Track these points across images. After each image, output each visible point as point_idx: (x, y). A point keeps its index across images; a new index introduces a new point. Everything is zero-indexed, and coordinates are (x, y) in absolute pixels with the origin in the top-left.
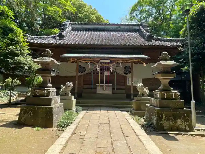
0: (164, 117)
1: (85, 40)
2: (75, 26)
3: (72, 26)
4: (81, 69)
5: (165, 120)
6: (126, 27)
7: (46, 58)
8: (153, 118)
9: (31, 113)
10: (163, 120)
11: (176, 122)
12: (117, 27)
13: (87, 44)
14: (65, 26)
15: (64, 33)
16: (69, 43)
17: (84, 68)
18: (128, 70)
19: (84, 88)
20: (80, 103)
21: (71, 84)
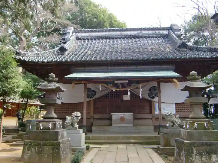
0: (194, 151)
1: (94, 54)
2: (80, 35)
3: (77, 34)
4: (90, 93)
5: (196, 155)
6: (150, 32)
7: (51, 84)
8: (182, 154)
9: (35, 150)
10: (193, 155)
11: (210, 158)
12: (138, 33)
13: (96, 59)
14: (67, 35)
15: (66, 46)
16: (73, 60)
17: (94, 91)
18: (155, 92)
19: (94, 118)
20: (91, 139)
21: (79, 114)
